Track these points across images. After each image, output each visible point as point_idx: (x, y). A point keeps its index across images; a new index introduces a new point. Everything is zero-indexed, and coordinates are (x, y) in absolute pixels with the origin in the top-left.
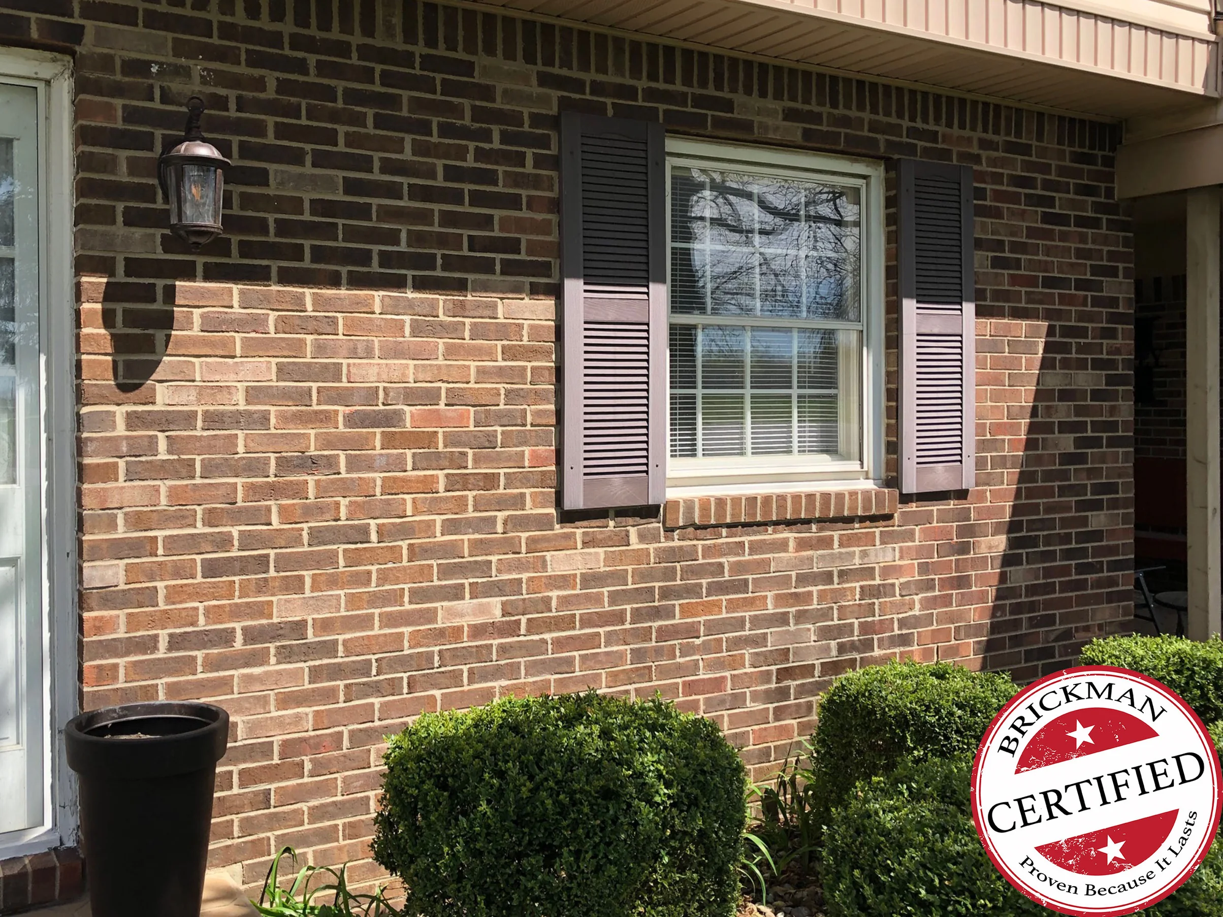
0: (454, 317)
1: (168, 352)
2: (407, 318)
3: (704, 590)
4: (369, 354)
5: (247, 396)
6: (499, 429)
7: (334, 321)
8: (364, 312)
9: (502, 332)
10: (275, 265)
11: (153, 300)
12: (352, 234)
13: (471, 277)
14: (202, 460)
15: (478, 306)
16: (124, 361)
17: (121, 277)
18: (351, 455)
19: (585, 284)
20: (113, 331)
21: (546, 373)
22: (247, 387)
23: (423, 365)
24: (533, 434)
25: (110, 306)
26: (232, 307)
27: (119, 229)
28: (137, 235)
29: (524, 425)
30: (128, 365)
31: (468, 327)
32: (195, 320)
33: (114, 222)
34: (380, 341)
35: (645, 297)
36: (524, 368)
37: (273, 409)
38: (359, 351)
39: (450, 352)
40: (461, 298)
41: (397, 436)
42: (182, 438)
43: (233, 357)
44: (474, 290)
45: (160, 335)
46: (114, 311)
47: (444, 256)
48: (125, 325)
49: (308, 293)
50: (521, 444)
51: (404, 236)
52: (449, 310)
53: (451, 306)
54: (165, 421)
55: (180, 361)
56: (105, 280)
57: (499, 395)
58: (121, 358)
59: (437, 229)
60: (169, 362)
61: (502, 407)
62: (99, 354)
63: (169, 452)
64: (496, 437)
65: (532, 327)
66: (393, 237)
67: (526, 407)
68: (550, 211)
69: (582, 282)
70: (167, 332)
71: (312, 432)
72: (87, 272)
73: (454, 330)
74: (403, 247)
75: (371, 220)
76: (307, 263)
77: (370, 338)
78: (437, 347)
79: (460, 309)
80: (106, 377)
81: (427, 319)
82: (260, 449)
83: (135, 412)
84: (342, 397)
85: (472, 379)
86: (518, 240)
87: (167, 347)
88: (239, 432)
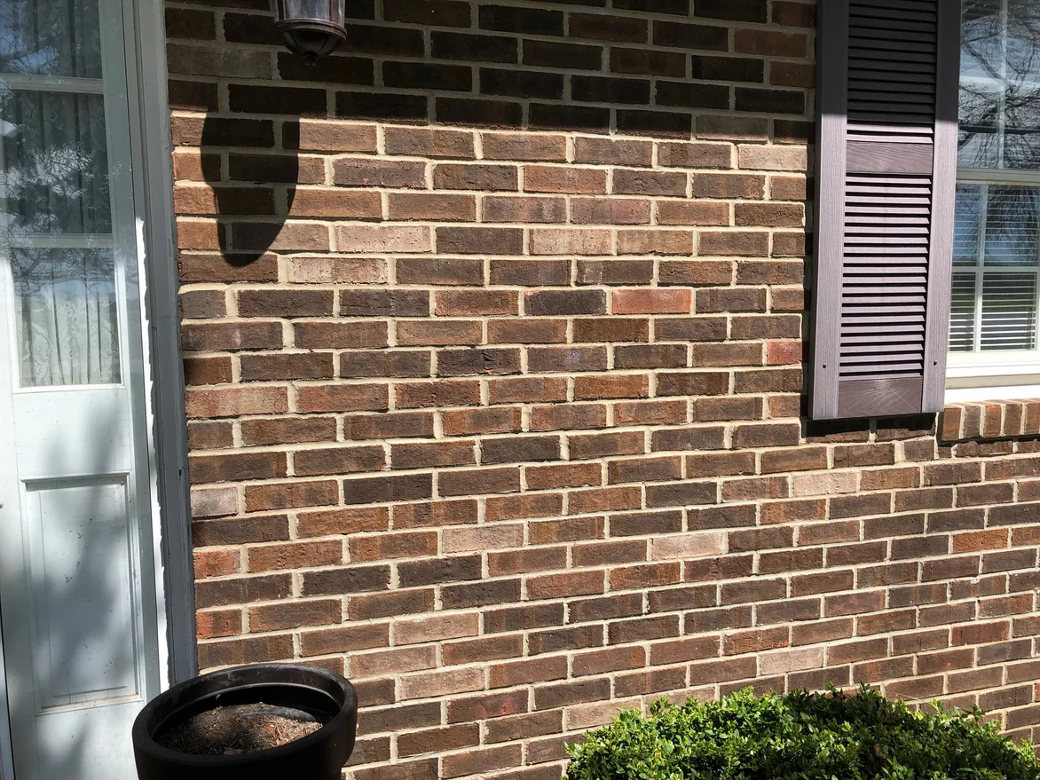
0: (672, 166)
1: (291, 214)
2: (609, 169)
3: (986, 519)
4: (558, 217)
5: (398, 272)
6: (729, 316)
7: (512, 172)
8: (552, 161)
9: (736, 187)
10: (432, 96)
11: (270, 143)
12: (536, 53)
13: (695, 113)
14: (342, 356)
15: (705, 151)
16: (233, 225)
17: (225, 112)
18: (534, 349)
19: (849, 122)
20: (218, 185)
21: (793, 242)
22: (398, 260)
23: (629, 232)
24: (774, 322)
25: (213, 150)
26: (375, 153)
27: (221, 46)
28: (245, 55)
29: (763, 311)
30: (240, 230)
31: (690, 181)
32: (326, 171)
33: (212, 36)
34: (572, 200)
35: (929, 140)
36: (764, 236)
37: (432, 289)
38: (545, 212)
39: (666, 214)
40: (682, 142)
41: (595, 325)
42: (313, 326)
43: (379, 220)
44: (700, 131)
45: (280, 190)
46: (218, 158)
47: (659, 84)
48: (233, 176)
49: (477, 134)
50: (757, 336)
51: (606, 57)
52: (665, 158)
53: (669, 151)
54: (291, 304)
55: (308, 225)
56: (203, 116)
57: (731, 271)
58: (229, 221)
59: (650, 46)
60: (294, 227)
61: (733, 287)
62: (199, 215)
63: (298, 344)
64: (725, 326)
65: (775, 181)
66: (592, 59)
67: (765, 287)
68: (804, 24)
69: (844, 120)
70: (290, 186)
71: (484, 320)
72: (180, 104)
73: (672, 185)
74: (605, 72)
75: (562, 35)
76: (475, 94)
77: (560, 196)
78: (648, 207)
79: (678, 157)
80: (210, 246)
81: (636, 169)
82: (417, 341)
83: (250, 292)
84: (522, 274)
85: (695, 250)
86: (760, 64)
87: (290, 207)
88: (389, 320)
